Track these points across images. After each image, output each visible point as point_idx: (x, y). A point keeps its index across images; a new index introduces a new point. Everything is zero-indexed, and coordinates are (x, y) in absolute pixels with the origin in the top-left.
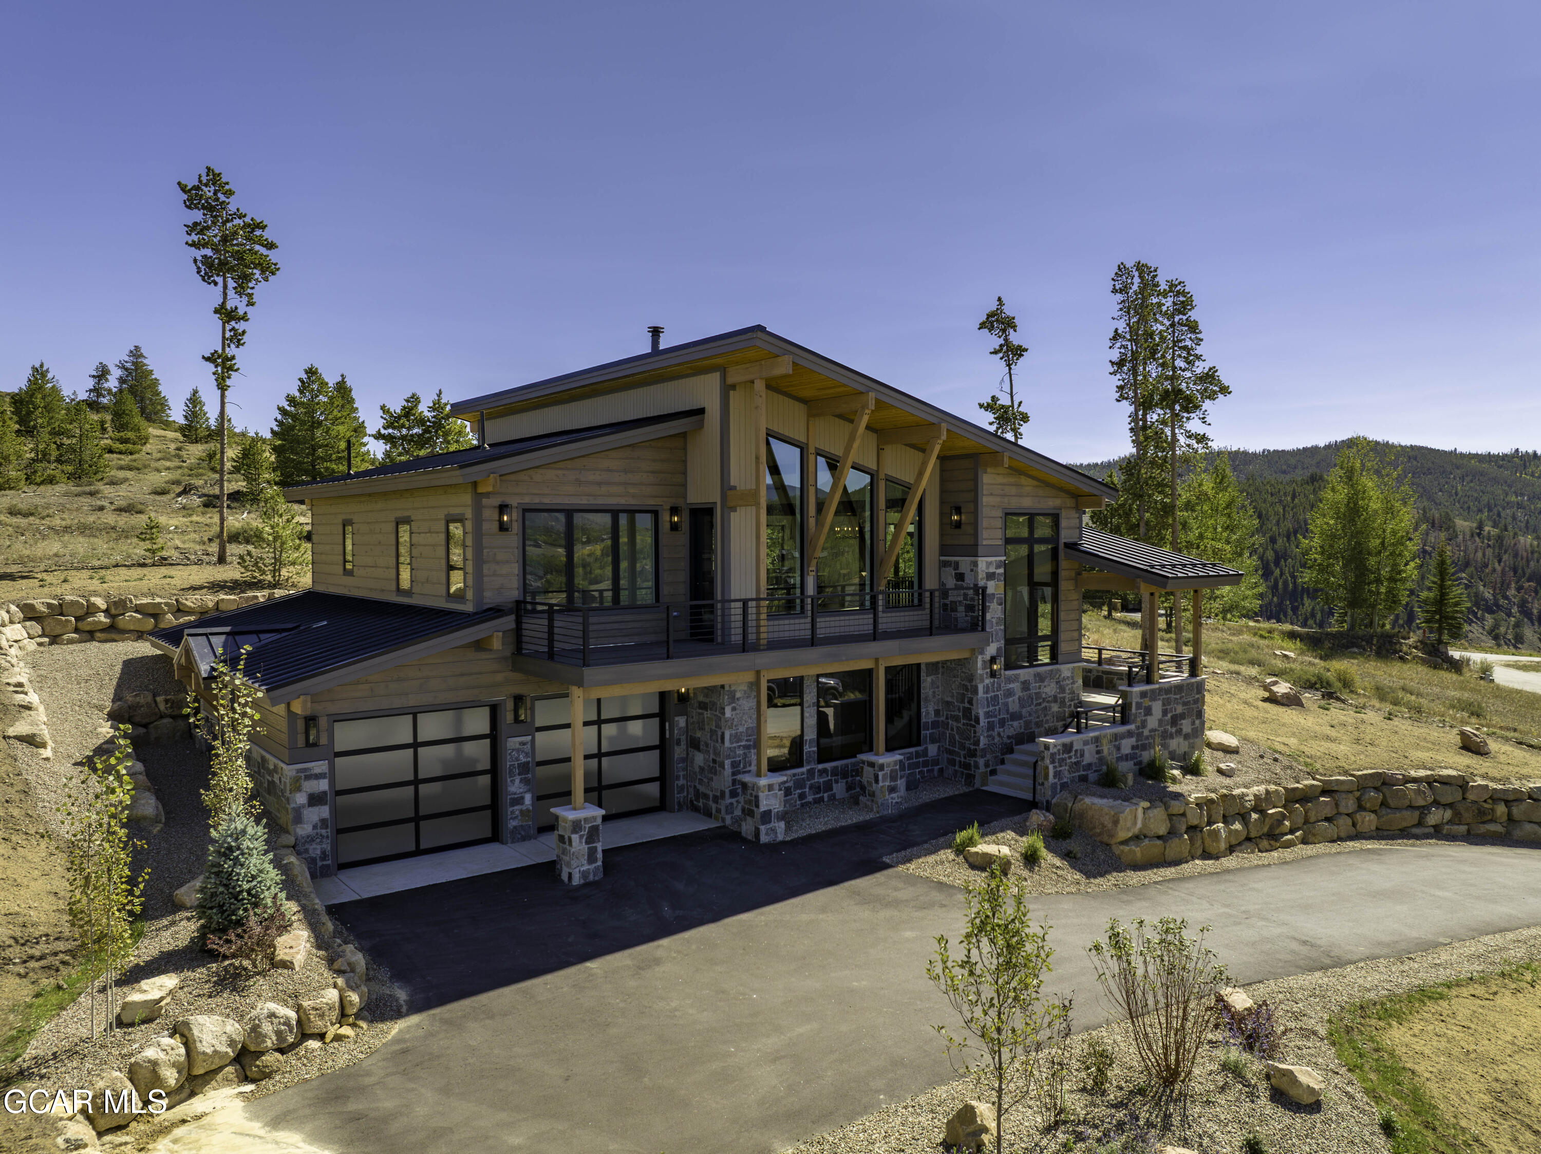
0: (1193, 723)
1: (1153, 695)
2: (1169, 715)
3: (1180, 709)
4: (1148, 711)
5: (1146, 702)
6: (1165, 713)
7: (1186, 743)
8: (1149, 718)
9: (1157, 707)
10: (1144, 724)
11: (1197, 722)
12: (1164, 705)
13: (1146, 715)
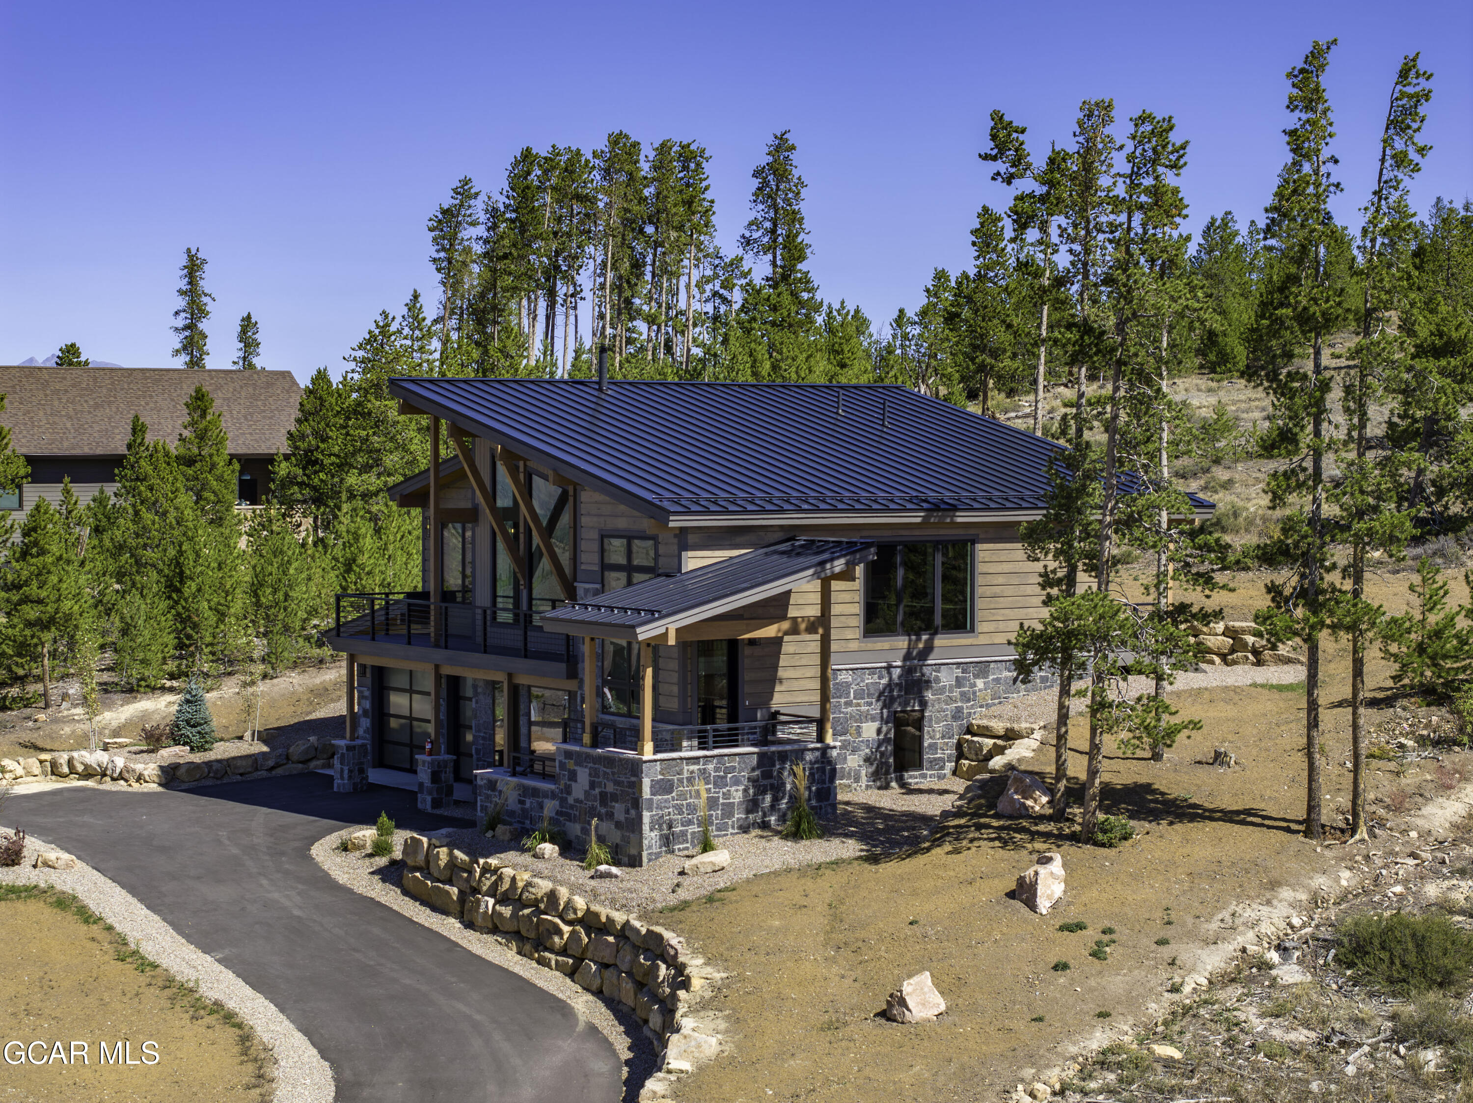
0: (627, 812)
1: (581, 759)
2: (597, 791)
3: (610, 788)
4: (573, 776)
5: (571, 764)
6: (592, 785)
7: (619, 833)
8: (573, 784)
9: (583, 776)
10: (568, 790)
11: (633, 812)
12: (590, 775)
13: (570, 780)
